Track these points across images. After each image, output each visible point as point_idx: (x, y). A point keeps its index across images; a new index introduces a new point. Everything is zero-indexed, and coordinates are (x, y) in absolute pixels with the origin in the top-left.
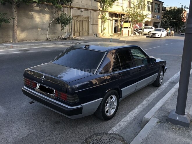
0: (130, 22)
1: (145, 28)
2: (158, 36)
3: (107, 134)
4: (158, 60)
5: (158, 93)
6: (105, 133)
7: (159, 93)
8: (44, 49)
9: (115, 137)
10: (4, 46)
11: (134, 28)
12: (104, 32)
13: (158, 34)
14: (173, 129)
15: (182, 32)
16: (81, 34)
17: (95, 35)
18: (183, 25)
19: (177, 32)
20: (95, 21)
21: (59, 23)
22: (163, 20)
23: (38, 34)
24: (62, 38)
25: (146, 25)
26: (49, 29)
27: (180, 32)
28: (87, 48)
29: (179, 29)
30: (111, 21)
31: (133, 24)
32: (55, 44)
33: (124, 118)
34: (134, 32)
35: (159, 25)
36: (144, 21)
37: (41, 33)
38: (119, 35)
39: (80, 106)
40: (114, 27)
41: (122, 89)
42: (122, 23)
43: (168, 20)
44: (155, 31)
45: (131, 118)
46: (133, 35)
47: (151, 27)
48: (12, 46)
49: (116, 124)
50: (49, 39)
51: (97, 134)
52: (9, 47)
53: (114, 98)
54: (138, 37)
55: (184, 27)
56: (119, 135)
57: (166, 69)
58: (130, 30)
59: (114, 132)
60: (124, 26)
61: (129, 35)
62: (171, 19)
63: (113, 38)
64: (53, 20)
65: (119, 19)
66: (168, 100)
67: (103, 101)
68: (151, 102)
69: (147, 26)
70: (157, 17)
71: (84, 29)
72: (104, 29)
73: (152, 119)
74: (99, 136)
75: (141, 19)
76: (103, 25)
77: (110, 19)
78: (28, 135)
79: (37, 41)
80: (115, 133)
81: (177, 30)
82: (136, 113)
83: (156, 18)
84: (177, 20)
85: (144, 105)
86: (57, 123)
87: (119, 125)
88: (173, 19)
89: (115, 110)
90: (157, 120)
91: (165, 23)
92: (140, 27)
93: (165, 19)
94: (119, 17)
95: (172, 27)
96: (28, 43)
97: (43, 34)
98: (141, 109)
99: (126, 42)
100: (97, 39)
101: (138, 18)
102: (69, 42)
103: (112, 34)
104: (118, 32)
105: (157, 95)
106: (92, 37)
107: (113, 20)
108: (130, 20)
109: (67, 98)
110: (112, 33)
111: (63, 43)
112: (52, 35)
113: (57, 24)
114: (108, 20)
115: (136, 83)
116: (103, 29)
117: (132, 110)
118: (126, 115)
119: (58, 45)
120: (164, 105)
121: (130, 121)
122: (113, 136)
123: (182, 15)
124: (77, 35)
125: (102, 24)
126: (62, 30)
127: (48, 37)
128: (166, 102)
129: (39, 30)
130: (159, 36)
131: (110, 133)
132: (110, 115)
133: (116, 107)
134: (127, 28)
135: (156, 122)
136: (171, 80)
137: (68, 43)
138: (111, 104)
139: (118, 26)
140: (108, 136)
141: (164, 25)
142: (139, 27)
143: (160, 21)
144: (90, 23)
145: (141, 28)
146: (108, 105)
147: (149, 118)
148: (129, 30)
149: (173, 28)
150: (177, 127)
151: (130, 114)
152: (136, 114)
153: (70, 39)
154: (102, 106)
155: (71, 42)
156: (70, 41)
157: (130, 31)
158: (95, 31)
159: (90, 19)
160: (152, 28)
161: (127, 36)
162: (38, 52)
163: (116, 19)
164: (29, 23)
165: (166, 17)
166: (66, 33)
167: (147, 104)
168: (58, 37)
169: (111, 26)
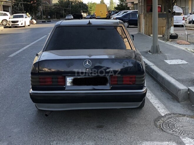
2: (22, 24)
6: (160, 117)
35: (10, 10)
44: (13, 18)
51: (155, 120)
56: (173, 114)
74: (159, 121)
80: (168, 114)
87: (158, 107)
122: (168, 117)
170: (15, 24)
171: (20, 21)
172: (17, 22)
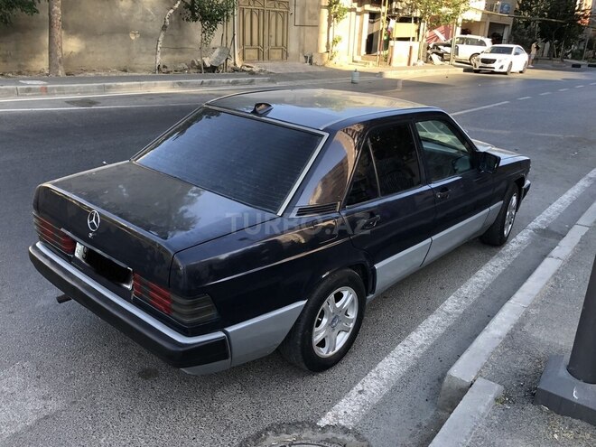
0: (415, 22)
1: (463, 41)
2: (502, 67)
3: (314, 426)
4: (507, 158)
5: (496, 270)
6: (308, 423)
7: (501, 269)
8: (144, 100)
9: (344, 439)
10: (19, 87)
11: (429, 40)
12: (335, 49)
13: (502, 62)
14: (556, 436)
15: (573, 58)
16: (261, 56)
17: (306, 57)
18: (580, 36)
19: (558, 57)
20: (307, 13)
21: (195, 19)
22: (519, 18)
23: (129, 52)
24: (204, 64)
25: (464, 32)
26: (162, 36)
27: (570, 56)
28: (261, 115)
29: (567, 48)
30: (358, 17)
31: (426, 28)
32: (180, 84)
33: (380, 365)
34: (428, 54)
35: (506, 33)
36: (460, 21)
37: (140, 49)
38: (380, 60)
39: (220, 334)
40: (365, 37)
41: (377, 266)
42: (393, 22)
43: (533, 19)
44: (491, 52)
45: (402, 364)
46: (422, 62)
47: (479, 38)
48: (46, 88)
49: (351, 388)
50: (164, 67)
51: (280, 426)
52: (35, 90)
53: (348, 295)
54: (438, 71)
55: (583, 40)
56: (358, 435)
57: (529, 186)
58: (415, 45)
59: (341, 422)
60: (396, 34)
61: (412, 64)
62: (544, 15)
63: (360, 68)
64: (177, 6)
65: (384, 9)
66: (534, 305)
67: (307, 312)
68: (473, 305)
69: (468, 36)
70: (502, 7)
71: (273, 40)
72: (335, 42)
73: (480, 382)
74: (287, 436)
75: (450, 11)
76: (331, 29)
77: (354, 10)
78: (38, 421)
79: (125, 74)
80: (344, 427)
81: (558, 51)
82: (422, 346)
83: (499, 9)
84: (564, 17)
85: (448, 314)
86: (147, 374)
87: (360, 392)
88: (549, 17)
89: (348, 335)
90: (497, 389)
91: (526, 28)
92: (447, 38)
93: (526, 14)
94: (384, 5)
95: (545, 42)
96: (97, 79)
97: (144, 51)
98: (440, 331)
99: (400, 84)
100: (312, 71)
101: (443, 9)
102: (225, 80)
103: (358, 58)
104: (379, 53)
105: (495, 277)
106: (298, 64)
107: (365, 11)
108: (417, 14)
109: (173, 307)
110: (359, 53)
111: (205, 81)
112: (174, 54)
113: (187, 20)
114: (348, 14)
115: (429, 240)
116: (331, 41)
117: (408, 333)
118: (387, 353)
119: (189, 88)
120: (519, 325)
121: (398, 377)
122: (334, 435)
123: (580, 5)
124: (249, 56)
125: (329, 26)
126: (205, 42)
127: (159, 60)
128: (527, 314)
129: (133, 38)
130: (504, 70)
131: (327, 423)
132: (331, 353)
133: (352, 325)
134: (407, 39)
135: (491, 397)
136: (542, 222)
137: (220, 82)
138: (337, 317)
139: (378, 32)
140: (319, 436)
141: (523, 34)
142: (442, 38)
143: (510, 21)
144: (291, 19)
145: (449, 41)
146: (325, 321)
147: (468, 380)
148: (411, 48)
149: (548, 43)
150: (571, 427)
151: (400, 348)
152: (420, 351)
153: (228, 70)
154: (301, 327)
155: (231, 80)
156: (226, 77)
157: (413, 49)
158: (306, 46)
159: (292, 8)
160: (482, 43)
161: (405, 64)
162: (125, 110)
163: (374, 9)
164: (100, 13)
165: (530, 9)
166: (217, 51)
167: (461, 311)
168: (193, 63)
169: (357, 32)
170: (488, 65)
171: (500, 61)
172: (494, 61)
